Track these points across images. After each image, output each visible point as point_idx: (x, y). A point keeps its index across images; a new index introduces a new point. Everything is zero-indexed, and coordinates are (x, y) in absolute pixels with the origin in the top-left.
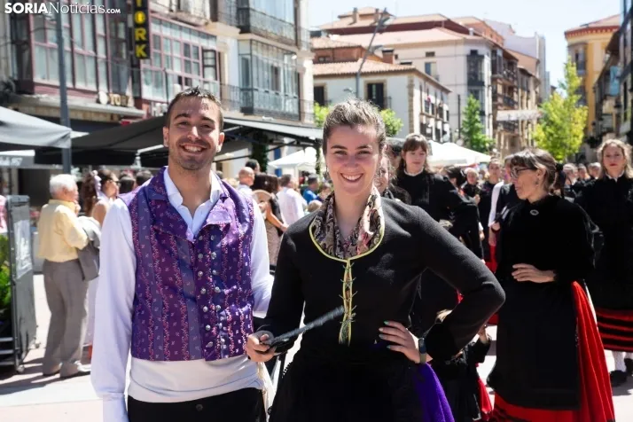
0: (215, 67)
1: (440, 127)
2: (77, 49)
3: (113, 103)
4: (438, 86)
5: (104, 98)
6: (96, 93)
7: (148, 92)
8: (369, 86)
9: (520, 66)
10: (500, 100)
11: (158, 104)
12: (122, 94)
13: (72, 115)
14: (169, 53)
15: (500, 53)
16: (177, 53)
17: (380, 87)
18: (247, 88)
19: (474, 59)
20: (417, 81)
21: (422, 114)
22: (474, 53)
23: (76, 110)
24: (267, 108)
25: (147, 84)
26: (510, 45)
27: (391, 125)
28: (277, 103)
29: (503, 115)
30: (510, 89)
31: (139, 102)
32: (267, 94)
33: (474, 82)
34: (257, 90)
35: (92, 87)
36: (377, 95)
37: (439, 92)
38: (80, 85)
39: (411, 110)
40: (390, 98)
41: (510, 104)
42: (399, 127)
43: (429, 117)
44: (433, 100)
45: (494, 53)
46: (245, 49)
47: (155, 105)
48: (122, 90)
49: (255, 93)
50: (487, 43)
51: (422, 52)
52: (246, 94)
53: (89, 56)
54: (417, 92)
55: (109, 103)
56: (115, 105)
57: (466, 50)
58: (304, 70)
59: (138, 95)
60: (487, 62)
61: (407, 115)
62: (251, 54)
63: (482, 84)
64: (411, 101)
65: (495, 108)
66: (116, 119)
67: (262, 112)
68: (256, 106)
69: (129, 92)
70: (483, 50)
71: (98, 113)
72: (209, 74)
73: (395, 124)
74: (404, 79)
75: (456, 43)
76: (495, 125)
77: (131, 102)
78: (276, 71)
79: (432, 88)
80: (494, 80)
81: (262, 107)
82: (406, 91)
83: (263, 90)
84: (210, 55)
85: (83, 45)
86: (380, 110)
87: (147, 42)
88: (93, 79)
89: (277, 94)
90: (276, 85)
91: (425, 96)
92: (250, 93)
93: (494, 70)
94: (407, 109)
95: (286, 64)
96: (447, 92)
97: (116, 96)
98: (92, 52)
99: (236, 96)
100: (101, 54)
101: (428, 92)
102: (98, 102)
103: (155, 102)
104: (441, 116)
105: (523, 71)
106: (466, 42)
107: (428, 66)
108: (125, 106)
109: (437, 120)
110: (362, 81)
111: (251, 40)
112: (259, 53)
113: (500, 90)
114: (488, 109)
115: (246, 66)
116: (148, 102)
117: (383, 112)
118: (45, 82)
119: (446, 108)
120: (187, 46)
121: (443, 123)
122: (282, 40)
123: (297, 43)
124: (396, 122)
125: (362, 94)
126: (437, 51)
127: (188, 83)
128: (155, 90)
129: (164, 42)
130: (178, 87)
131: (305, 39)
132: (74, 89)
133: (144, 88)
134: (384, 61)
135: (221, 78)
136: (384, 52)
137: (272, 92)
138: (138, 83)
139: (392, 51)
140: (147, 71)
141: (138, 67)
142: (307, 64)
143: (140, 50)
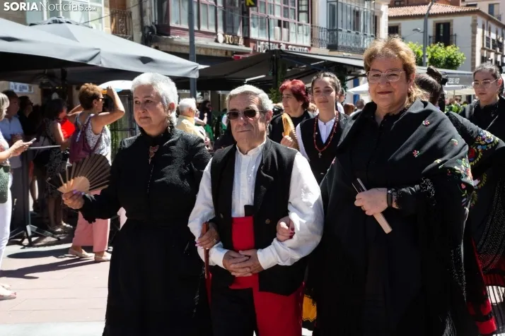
0: (307, 12)
1: (499, 59)
3: (227, 42)
4: (500, 24)
5: (221, 38)
6: (216, 34)
7: (254, 33)
8: (438, 26)
11: (262, 43)
12: (234, 35)
13: (197, 52)
14: (272, 2)
16: (278, 2)
17: (447, 26)
18: (334, 28)
20: (481, 20)
21: (483, 49)
23: (200, 47)
24: (349, 45)
25: (254, 26)
27: (455, 58)
28: (357, 41)
31: (247, 41)
32: (349, 34)
34: (341, 30)
35: (214, 30)
36: (444, 34)
37: (500, 29)
38: (203, 28)
39: (474, 46)
40: (455, 35)
42: (462, 60)
43: (489, 51)
44: (494, 36)
47: (259, 44)
48: (235, 32)
49: (339, 33)
52: (332, 34)
53: (211, 6)
54: (479, 31)
55: (224, 42)
56: (229, 43)
58: (381, 13)
59: (247, 36)
61: (470, 49)
62: (337, 1)
64: (474, 38)
66: (229, 54)
67: (344, 49)
68: (340, 44)
69: (239, 33)
71: (216, 50)
72: (302, 17)
73: (458, 58)
74: (468, 19)
77: (241, 41)
78: (357, 14)
79: (494, 27)
81: (345, 44)
82: (469, 29)
83: (346, 30)
84: (304, 3)
86: (446, 45)
88: (214, 23)
89: (357, 33)
90: (356, 27)
91: (486, 33)
92: (335, 33)
94: (471, 44)
95: (365, 9)
97: (231, 36)
98: (213, 2)
99: (324, 36)
100: (220, 3)
101: (490, 30)
102: (217, 41)
103: (262, 41)
104: (501, 50)
107: (491, 7)
108: (237, 45)
109: (497, 54)
110: (431, 22)
115: (334, 11)
116: (255, 41)
117: (449, 48)
118: (179, 26)
124: (460, 55)
125: (431, 32)
127: (286, 25)
128: (260, 31)
130: (278, 30)
132: (199, 31)
133: (252, 30)
134: (452, 4)
135: (312, 21)
137: (353, 32)
138: (246, 24)
140: (254, 17)
141: (247, 13)
142: (384, 9)
143: (249, 1)
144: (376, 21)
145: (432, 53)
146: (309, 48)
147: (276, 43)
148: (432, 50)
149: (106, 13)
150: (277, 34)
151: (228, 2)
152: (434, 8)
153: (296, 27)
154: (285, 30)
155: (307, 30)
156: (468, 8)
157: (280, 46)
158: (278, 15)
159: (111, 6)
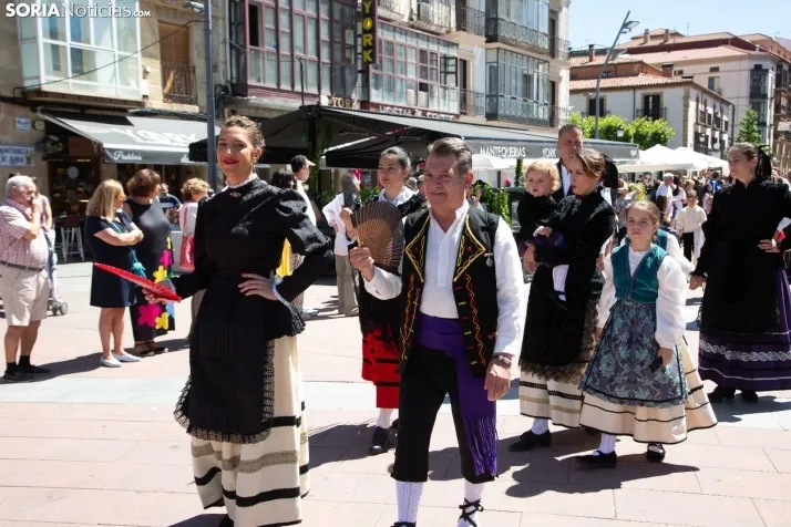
0: (456, 73)
1: (717, 135)
2: (298, 53)
3: (334, 106)
4: (717, 98)
5: (325, 101)
6: (318, 96)
7: (375, 96)
8: (646, 98)
10: (783, 112)
12: (346, 98)
14: (403, 60)
15: (785, 67)
16: (412, 59)
17: (657, 98)
18: (493, 95)
19: (758, 73)
20: (693, 92)
21: (697, 124)
22: (758, 67)
24: (513, 113)
25: (377, 87)
27: (663, 133)
28: (528, 109)
31: (365, 104)
32: (514, 101)
33: (757, 95)
34: (503, 96)
35: (315, 91)
36: (652, 107)
37: (718, 104)
38: (299, 87)
39: (685, 120)
40: (666, 109)
42: (671, 136)
43: (705, 127)
44: (710, 110)
45: (779, 67)
46: (493, 57)
48: (348, 94)
49: (500, 99)
50: (773, 58)
51: (707, 67)
52: (491, 100)
53: (311, 61)
54: (692, 104)
55: (330, 105)
57: (750, 64)
58: (560, 79)
59: (365, 99)
60: (771, 76)
61: (681, 124)
62: (497, 62)
63: (765, 96)
64: (686, 112)
65: (777, 119)
67: (506, 118)
68: (500, 112)
69: (356, 96)
70: (767, 65)
72: (451, 79)
73: (666, 133)
74: (680, 91)
75: (740, 58)
76: (777, 134)
77: (356, 106)
78: (527, 79)
79: (710, 101)
80: (777, 93)
81: (508, 113)
82: (682, 102)
83: (509, 97)
84: (452, 62)
85: (305, 49)
86: (654, 119)
87: (373, 47)
88: (315, 82)
89: (525, 100)
90: (527, 93)
91: (701, 107)
92: (495, 99)
93: (778, 84)
94: (682, 118)
95: (539, 73)
96: (728, 104)
97: (340, 99)
98: (314, 57)
99: (482, 102)
100: (325, 58)
101: (705, 104)
103: (387, 106)
104: (718, 126)
106: (750, 57)
107: (711, 80)
109: (714, 130)
110: (639, 94)
111: (498, 49)
112: (505, 62)
113: (784, 102)
114: (769, 120)
115: (493, 73)
116: (377, 106)
117: (657, 122)
118: (261, 84)
119: (725, 118)
120: (423, 53)
121: (721, 133)
122: (534, 49)
123: (553, 52)
124: (668, 130)
125: (639, 105)
126: (722, 66)
127: (423, 87)
128: (385, 94)
129: (397, 49)
130: (412, 92)
131: (562, 49)
132: (293, 92)
133: (373, 92)
134: (664, 75)
135: (464, 85)
136: (664, 66)
137: (520, 99)
138: (366, 86)
139: (671, 66)
140: (376, 76)
141: (365, 72)
142: (565, 74)
143: (367, 56)
144: (553, 87)
145: (637, 128)
146: (457, 116)
147: (407, 109)
148: (637, 124)
149: (155, 68)
150: (411, 98)
151: (338, 56)
152: (642, 79)
153: (438, 91)
154: (422, 95)
155: (454, 94)
156: (678, 79)
157: (413, 112)
158: (412, 75)
159: (164, 59)
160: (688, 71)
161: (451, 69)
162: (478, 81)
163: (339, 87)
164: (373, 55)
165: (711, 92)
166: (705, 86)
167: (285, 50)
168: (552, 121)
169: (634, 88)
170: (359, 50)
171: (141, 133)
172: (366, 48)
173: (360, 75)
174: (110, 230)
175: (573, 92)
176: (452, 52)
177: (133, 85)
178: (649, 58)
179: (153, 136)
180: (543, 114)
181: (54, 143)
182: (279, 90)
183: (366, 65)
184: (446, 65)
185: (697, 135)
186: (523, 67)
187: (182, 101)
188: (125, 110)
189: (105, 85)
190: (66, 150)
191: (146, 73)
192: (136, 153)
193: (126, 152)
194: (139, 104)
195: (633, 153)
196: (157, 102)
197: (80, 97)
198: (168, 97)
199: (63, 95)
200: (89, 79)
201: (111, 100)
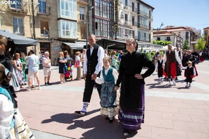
1: (180, 44)
2: (104, 30)
4: (180, 38)
6: (107, 37)
7: (118, 37)
8: (167, 37)
9: (196, 34)
10: (192, 40)
15: (192, 32)
16: (124, 31)
17: (169, 37)
18: (139, 37)
19: (187, 33)
20: (176, 37)
21: (176, 42)
22: (187, 32)
25: (118, 36)
26: (194, 31)
28: (145, 39)
29: (192, 42)
30: (194, 38)
31: (116, 39)
33: (187, 37)
35: (107, 36)
36: (168, 39)
38: (104, 36)
39: (174, 41)
40: (171, 39)
41: (194, 41)
44: (179, 40)
45: (191, 32)
46: (139, 30)
50: (190, 31)
51: (178, 32)
54: (175, 38)
57: (186, 32)
58: (151, 34)
60: (189, 34)
63: (188, 37)
65: (190, 41)
67: (141, 41)
68: (140, 40)
69: (114, 37)
70: (189, 32)
72: (131, 34)
74: (173, 36)
75: (184, 31)
76: (190, 44)
77: (114, 39)
78: (145, 34)
79: (179, 38)
80: (190, 37)
81: (141, 40)
82: (173, 38)
84: (132, 31)
85: (105, 30)
87: (117, 29)
88: (107, 35)
90: (145, 36)
91: (177, 39)
93: (191, 35)
95: (147, 33)
96: (182, 38)
97: (111, 38)
98: (107, 31)
99: (137, 38)
100: (109, 31)
101: (178, 38)
102: (107, 39)
103: (120, 39)
105: (196, 35)
106: (186, 30)
107: (179, 34)
109: (179, 43)
112: (141, 31)
113: (192, 38)
114: (189, 41)
115: (139, 33)
116: (118, 39)
118: (97, 36)
119: (181, 41)
120: (126, 30)
122: (147, 29)
123: (150, 29)
124: (171, 43)
125: (166, 38)
126: (181, 32)
127: (126, 35)
128: (119, 37)
129: (121, 29)
130: (124, 36)
131: (152, 29)
132: (103, 37)
133: (117, 36)
134: (170, 33)
135: (134, 35)
136: (170, 32)
137: (144, 37)
138: (116, 35)
139: (172, 32)
140: (118, 34)
141: (116, 33)
142: (152, 33)
143: (116, 30)
144: (150, 35)
145: (166, 42)
149: (80, 33)
150: (124, 37)
151: (111, 31)
152: (167, 34)
153: (129, 36)
154: (126, 37)
155: (132, 37)
156: (173, 34)
157: (124, 40)
158: (124, 33)
159: (81, 32)
160: (175, 33)
161: (131, 32)
162: (136, 34)
163: (111, 36)
164: (117, 30)
165: (179, 36)
166: (178, 35)
167: (102, 30)
168: (150, 41)
169: (165, 36)
170: (115, 29)
171: (77, 44)
172: (116, 29)
173: (115, 34)
174: (61, 60)
175: (153, 36)
176: (132, 29)
177: (76, 37)
178: (168, 31)
179: (79, 45)
180: (148, 40)
181: (63, 46)
182: (100, 36)
183: (116, 32)
184: (130, 32)
185: (176, 44)
186: (144, 32)
187: (84, 39)
188: (75, 41)
189: (71, 37)
190: (65, 47)
191: (78, 34)
192: (76, 48)
193: (74, 48)
194: (77, 39)
195: (162, 47)
196: (80, 39)
197: (67, 39)
198: (82, 38)
199: (65, 39)
200: (69, 36)
201: (72, 39)
